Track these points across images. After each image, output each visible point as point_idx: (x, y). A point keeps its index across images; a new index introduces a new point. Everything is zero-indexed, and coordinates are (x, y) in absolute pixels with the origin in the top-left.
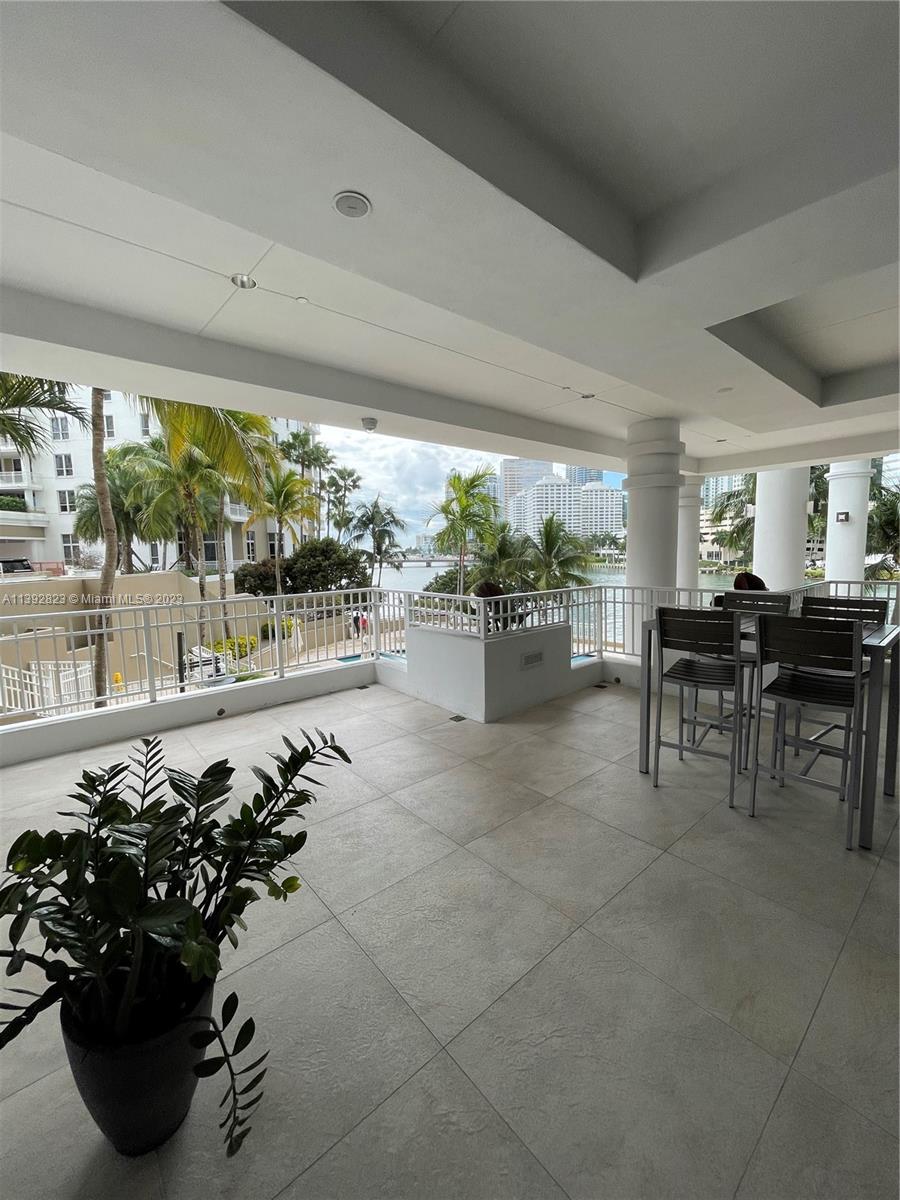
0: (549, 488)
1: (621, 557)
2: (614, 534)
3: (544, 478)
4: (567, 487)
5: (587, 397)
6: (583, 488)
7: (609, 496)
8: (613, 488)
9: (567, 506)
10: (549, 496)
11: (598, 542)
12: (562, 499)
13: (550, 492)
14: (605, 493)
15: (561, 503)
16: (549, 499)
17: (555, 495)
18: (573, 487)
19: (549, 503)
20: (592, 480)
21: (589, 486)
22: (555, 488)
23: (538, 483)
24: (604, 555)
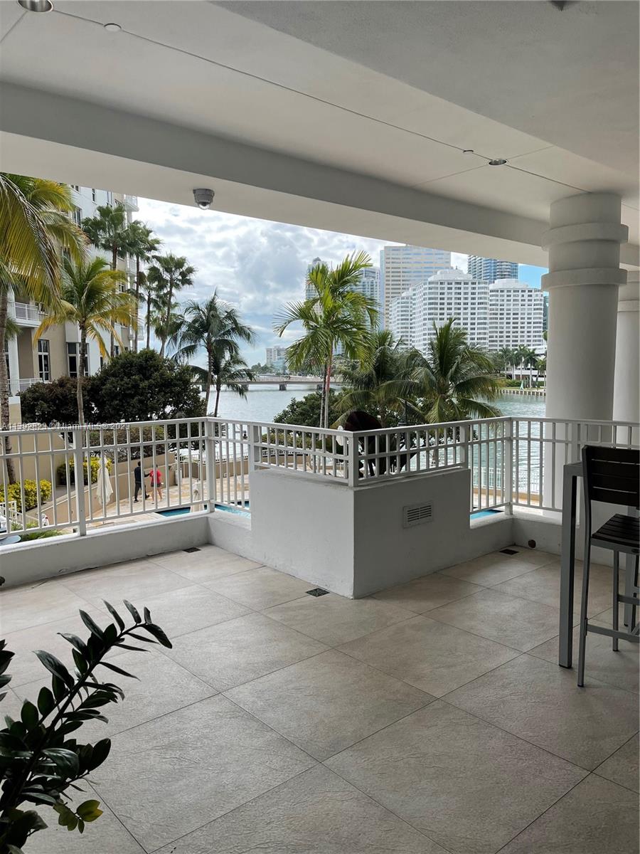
0: (446, 286)
1: (540, 379)
2: (531, 348)
3: (438, 273)
4: (470, 286)
5: (496, 163)
6: (491, 287)
7: (526, 298)
8: (530, 287)
9: (469, 311)
10: (445, 296)
11: (510, 359)
12: (462, 301)
13: (446, 291)
14: (520, 293)
15: (462, 306)
16: (445, 301)
17: (453, 296)
18: (477, 286)
19: (446, 306)
20: (503, 277)
21: (499, 284)
22: (453, 286)
23: (430, 279)
24: (518, 376)
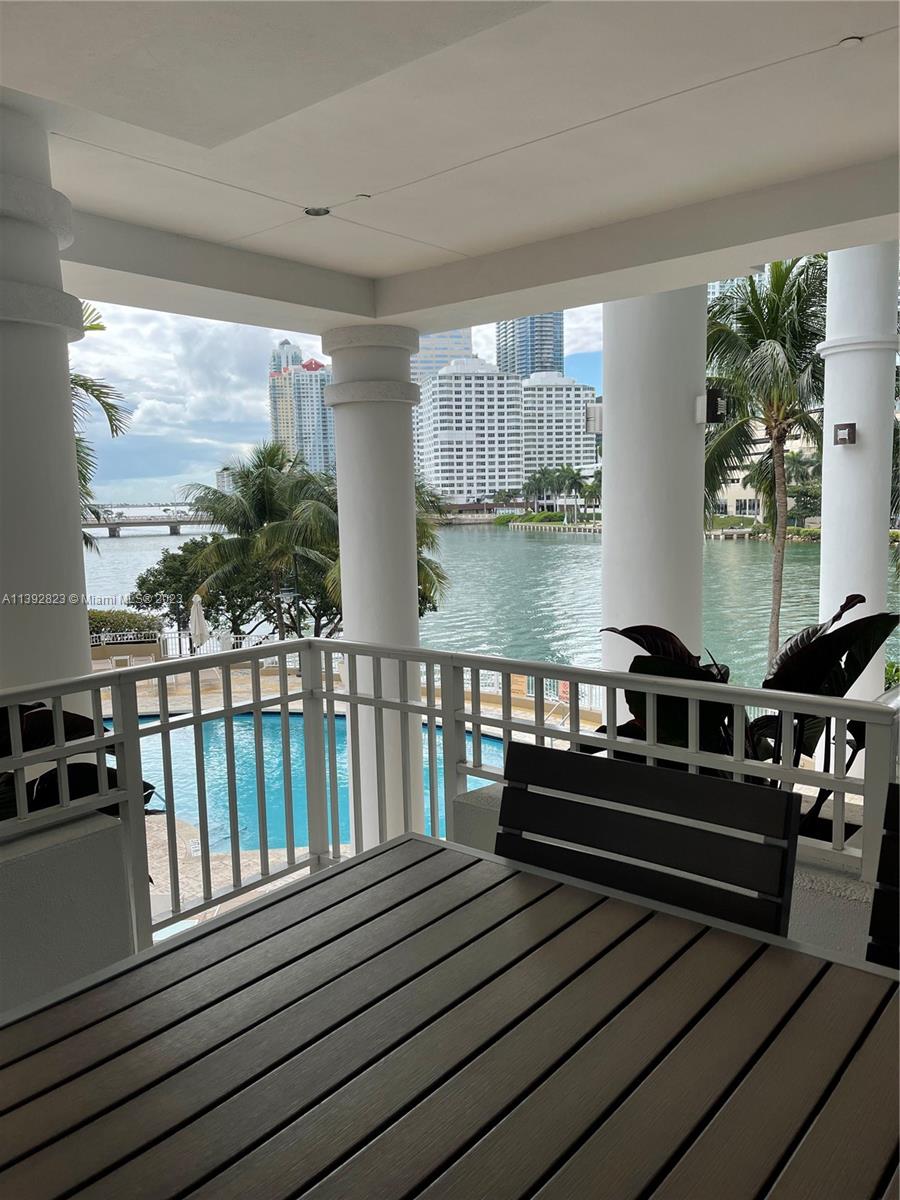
0: (463, 381)
1: (590, 511)
2: (575, 468)
3: (453, 363)
4: (496, 381)
6: (526, 383)
7: (572, 398)
8: (578, 383)
9: (496, 417)
10: (463, 396)
11: (550, 483)
12: (486, 403)
13: (463, 389)
14: (565, 392)
15: (486, 410)
16: (463, 403)
17: (473, 396)
18: (505, 381)
19: (463, 410)
20: (544, 368)
21: (537, 379)
22: (473, 382)
23: (442, 372)
24: (561, 506)
